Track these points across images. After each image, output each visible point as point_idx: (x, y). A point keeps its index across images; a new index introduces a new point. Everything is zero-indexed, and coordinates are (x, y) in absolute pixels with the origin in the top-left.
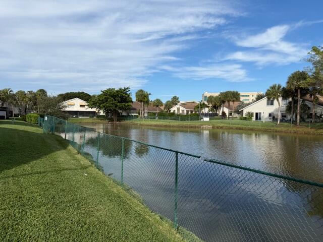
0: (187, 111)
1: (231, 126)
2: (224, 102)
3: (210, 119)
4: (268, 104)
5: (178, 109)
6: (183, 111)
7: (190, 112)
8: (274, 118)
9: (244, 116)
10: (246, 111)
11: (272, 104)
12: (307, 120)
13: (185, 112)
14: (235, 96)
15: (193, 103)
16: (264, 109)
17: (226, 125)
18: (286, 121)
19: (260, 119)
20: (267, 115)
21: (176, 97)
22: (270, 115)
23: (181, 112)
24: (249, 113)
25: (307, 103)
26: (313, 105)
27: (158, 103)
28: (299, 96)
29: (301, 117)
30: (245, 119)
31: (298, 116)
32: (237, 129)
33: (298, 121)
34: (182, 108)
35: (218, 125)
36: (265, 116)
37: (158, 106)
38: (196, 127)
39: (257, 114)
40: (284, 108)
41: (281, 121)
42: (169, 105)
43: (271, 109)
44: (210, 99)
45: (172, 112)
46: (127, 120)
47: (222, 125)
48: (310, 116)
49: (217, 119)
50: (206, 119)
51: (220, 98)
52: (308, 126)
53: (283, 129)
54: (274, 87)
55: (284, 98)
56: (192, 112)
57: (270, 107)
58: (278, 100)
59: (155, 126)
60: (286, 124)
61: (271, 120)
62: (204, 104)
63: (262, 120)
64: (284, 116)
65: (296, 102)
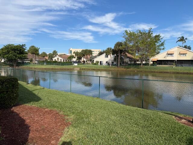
0: (64, 60)
1: (89, 68)
2: (84, 55)
3: (78, 64)
4: (106, 57)
5: (58, 59)
6: (61, 60)
7: (65, 61)
8: (108, 63)
9: (95, 63)
10: (95, 60)
11: (107, 57)
12: (122, 64)
13: (62, 60)
14: (90, 52)
15: (65, 55)
16: (104, 59)
17: (86, 68)
18: (114, 65)
19: (102, 64)
20: (106, 62)
21: (55, 51)
22: (107, 62)
23: (59, 61)
24: (97, 61)
25: (122, 57)
26: (125, 58)
27: (44, 55)
28: (119, 54)
29: (120, 63)
30: (95, 64)
31: (119, 63)
32: (92, 69)
33: (119, 65)
34: (60, 58)
35: (83, 67)
36: (104, 63)
37: (44, 57)
38: (71, 69)
39: (100, 62)
40: (113, 59)
41: (112, 65)
42: (51, 56)
43: (107, 59)
44: (76, 53)
45: (54, 60)
46: (24, 65)
47: (84, 67)
48: (123, 63)
49: (81, 64)
50: (76, 64)
51: (82, 53)
52: (122, 67)
53: (113, 69)
54: (108, 49)
55: (113, 54)
56: (66, 60)
57: (107, 58)
58: (110, 55)
59: (45, 69)
60: (114, 66)
61: (107, 65)
62: (73, 56)
63: (103, 65)
64: (112, 63)
65: (118, 56)
